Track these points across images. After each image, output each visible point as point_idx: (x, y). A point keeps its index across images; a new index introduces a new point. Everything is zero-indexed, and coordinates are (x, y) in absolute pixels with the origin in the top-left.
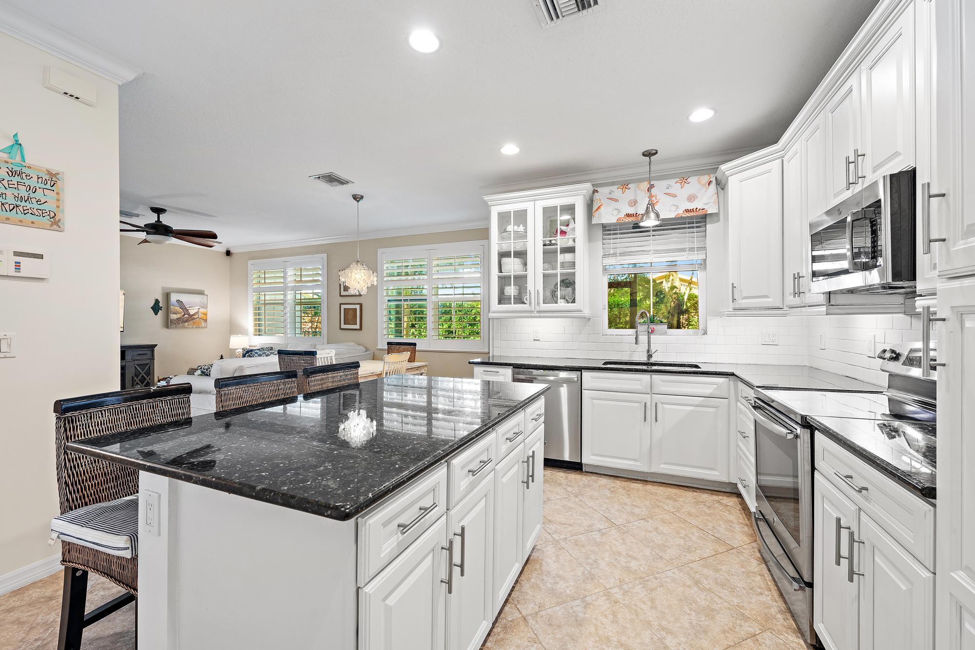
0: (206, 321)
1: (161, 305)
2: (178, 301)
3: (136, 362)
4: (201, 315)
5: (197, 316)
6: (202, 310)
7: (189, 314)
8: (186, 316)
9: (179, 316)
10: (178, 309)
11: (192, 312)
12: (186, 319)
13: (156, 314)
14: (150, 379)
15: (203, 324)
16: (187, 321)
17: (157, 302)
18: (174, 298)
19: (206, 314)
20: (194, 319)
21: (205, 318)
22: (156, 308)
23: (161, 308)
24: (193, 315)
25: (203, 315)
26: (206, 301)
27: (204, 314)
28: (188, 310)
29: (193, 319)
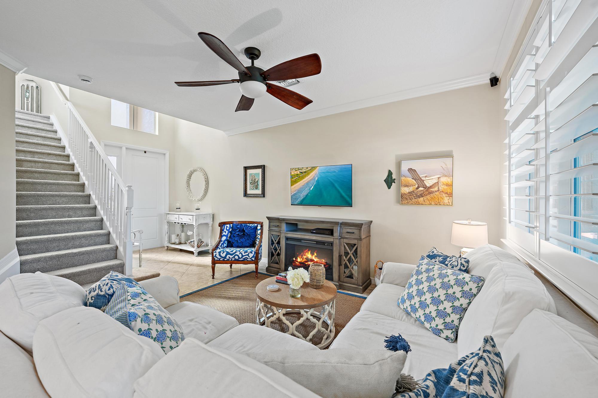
0: (450, 195)
1: (394, 177)
2: (410, 170)
3: (346, 241)
4: (442, 187)
5: (436, 189)
6: (444, 180)
7: (425, 187)
8: (421, 189)
9: (411, 189)
10: (410, 180)
11: (428, 183)
12: (420, 193)
13: (389, 188)
14: (357, 262)
15: (446, 200)
16: (421, 196)
17: (390, 173)
18: (405, 166)
19: (451, 185)
20: (432, 193)
21: (449, 191)
22: (389, 181)
23: (393, 181)
24: (431, 187)
25: (446, 187)
26: (450, 166)
27: (447, 185)
28: (423, 181)
29: (430, 193)
